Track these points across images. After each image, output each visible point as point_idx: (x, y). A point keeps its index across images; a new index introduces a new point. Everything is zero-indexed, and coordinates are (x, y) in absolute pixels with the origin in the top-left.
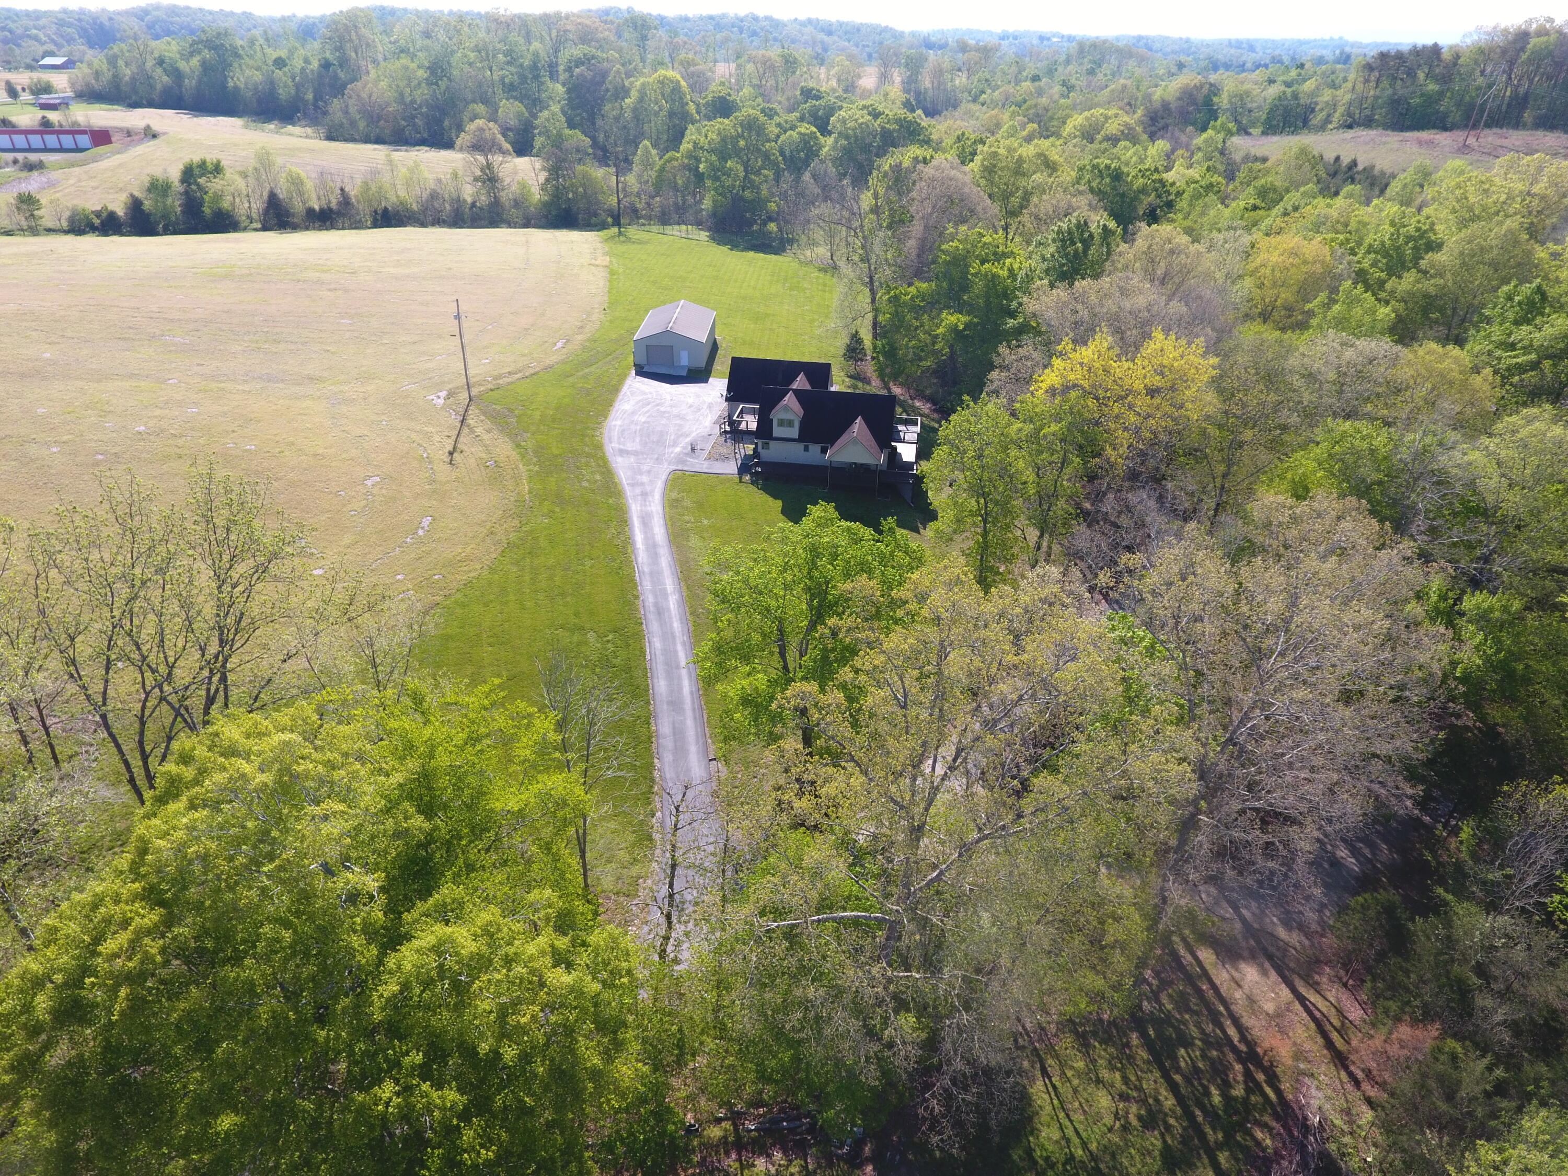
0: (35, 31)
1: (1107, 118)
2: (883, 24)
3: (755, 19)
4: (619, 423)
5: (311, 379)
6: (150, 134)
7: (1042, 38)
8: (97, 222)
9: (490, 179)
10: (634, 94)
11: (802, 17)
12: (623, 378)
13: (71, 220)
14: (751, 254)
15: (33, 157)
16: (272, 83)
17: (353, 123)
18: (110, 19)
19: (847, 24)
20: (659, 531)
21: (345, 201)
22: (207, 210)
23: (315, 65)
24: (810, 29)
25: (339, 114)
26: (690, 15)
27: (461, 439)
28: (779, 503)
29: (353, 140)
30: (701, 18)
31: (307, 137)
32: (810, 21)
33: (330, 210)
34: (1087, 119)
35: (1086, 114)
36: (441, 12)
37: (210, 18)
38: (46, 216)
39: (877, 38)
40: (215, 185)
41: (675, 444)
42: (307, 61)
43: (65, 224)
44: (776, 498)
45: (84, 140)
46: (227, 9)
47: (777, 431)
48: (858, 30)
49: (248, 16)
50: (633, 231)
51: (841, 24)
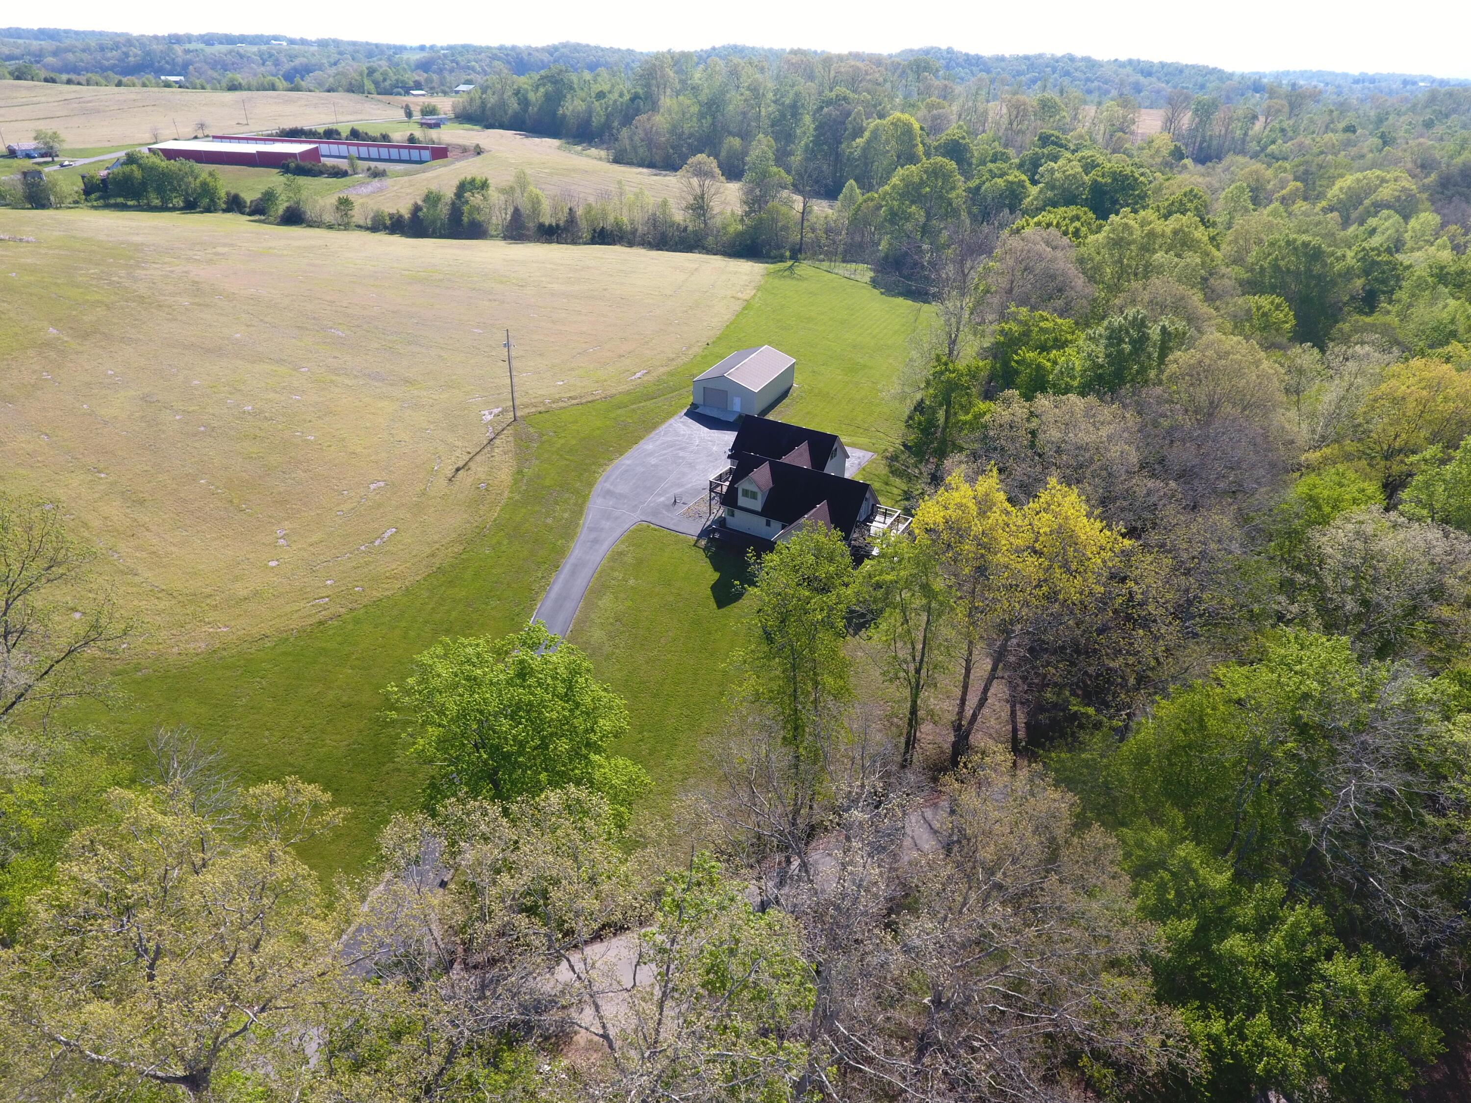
0: (473, 63)
1: (1383, 181)
2: (1211, 66)
3: (1072, 59)
4: (628, 462)
5: (407, 381)
6: (478, 151)
7: (1405, 82)
8: (388, 222)
9: (699, 207)
10: (867, 134)
11: (1123, 58)
12: (670, 415)
13: (374, 219)
14: (900, 300)
15: (381, 166)
16: (590, 112)
17: (635, 148)
18: (530, 54)
19: (1170, 65)
20: (581, 582)
21: (572, 219)
22: (465, 219)
23: (627, 97)
24: (1129, 70)
25: (627, 142)
26: (1007, 55)
27: (478, 458)
28: (717, 575)
29: (630, 163)
30: (1017, 58)
31: (600, 159)
32: (1130, 62)
33: (558, 225)
34: (1358, 181)
35: (1359, 175)
36: (784, 50)
37: (600, 54)
38: (358, 216)
39: (1200, 80)
40: (476, 199)
41: (659, 495)
42: (621, 95)
43: (369, 223)
44: (716, 570)
45: (426, 154)
46: (616, 46)
47: (742, 501)
48: (1181, 71)
49: (630, 52)
50: (804, 268)
51: (1163, 65)
